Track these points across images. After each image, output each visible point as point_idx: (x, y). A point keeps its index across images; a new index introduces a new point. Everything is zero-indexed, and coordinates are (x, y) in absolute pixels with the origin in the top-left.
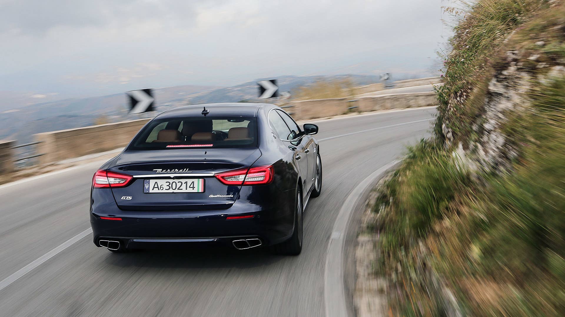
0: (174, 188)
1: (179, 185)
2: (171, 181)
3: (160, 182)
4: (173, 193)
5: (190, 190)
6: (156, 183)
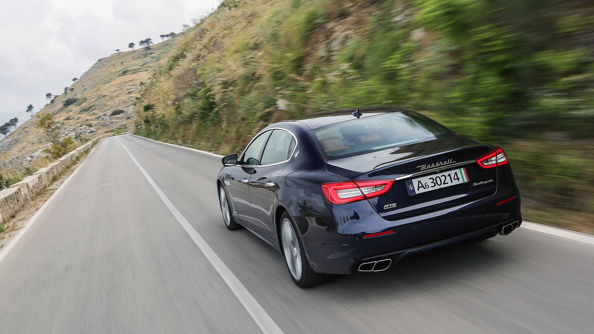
0: (439, 183)
1: (443, 179)
2: (434, 176)
3: (424, 180)
4: (440, 189)
5: (456, 182)
6: (419, 181)
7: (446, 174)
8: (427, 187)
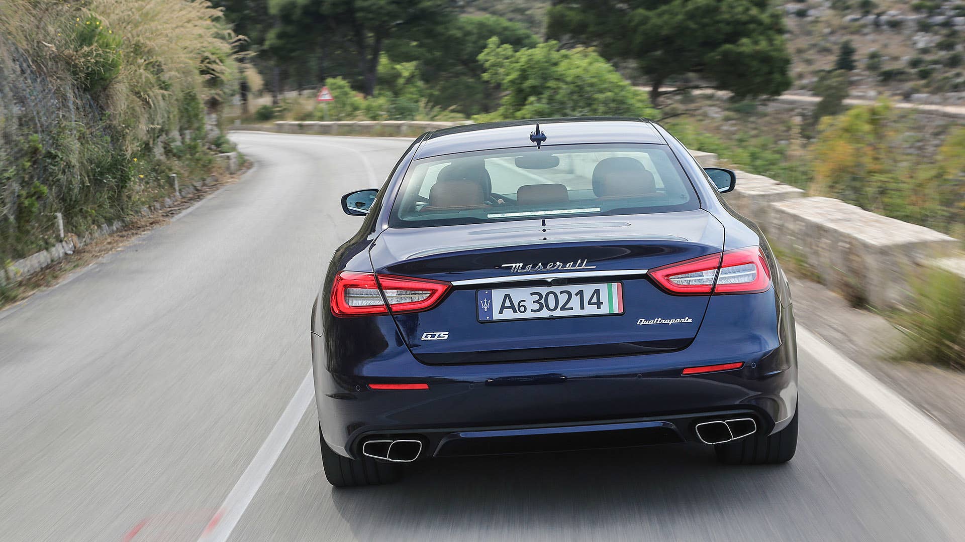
0: (552, 306)
1: (563, 299)
2: (544, 290)
3: (517, 294)
4: (552, 318)
5: (591, 310)
6: (507, 296)
7: (574, 289)
8: (522, 309)
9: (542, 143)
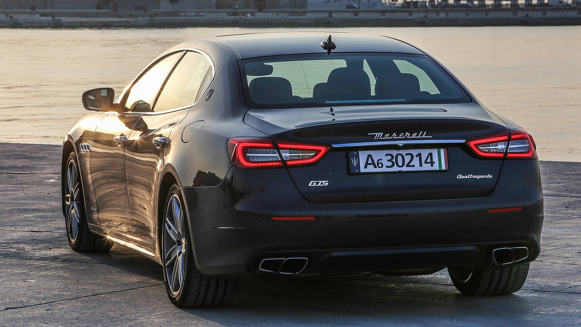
1: (407, 159)
2: (394, 153)
3: (377, 155)
4: (400, 172)
5: (427, 167)
6: (370, 156)
7: (415, 152)
8: (380, 165)
9: (332, 51)
